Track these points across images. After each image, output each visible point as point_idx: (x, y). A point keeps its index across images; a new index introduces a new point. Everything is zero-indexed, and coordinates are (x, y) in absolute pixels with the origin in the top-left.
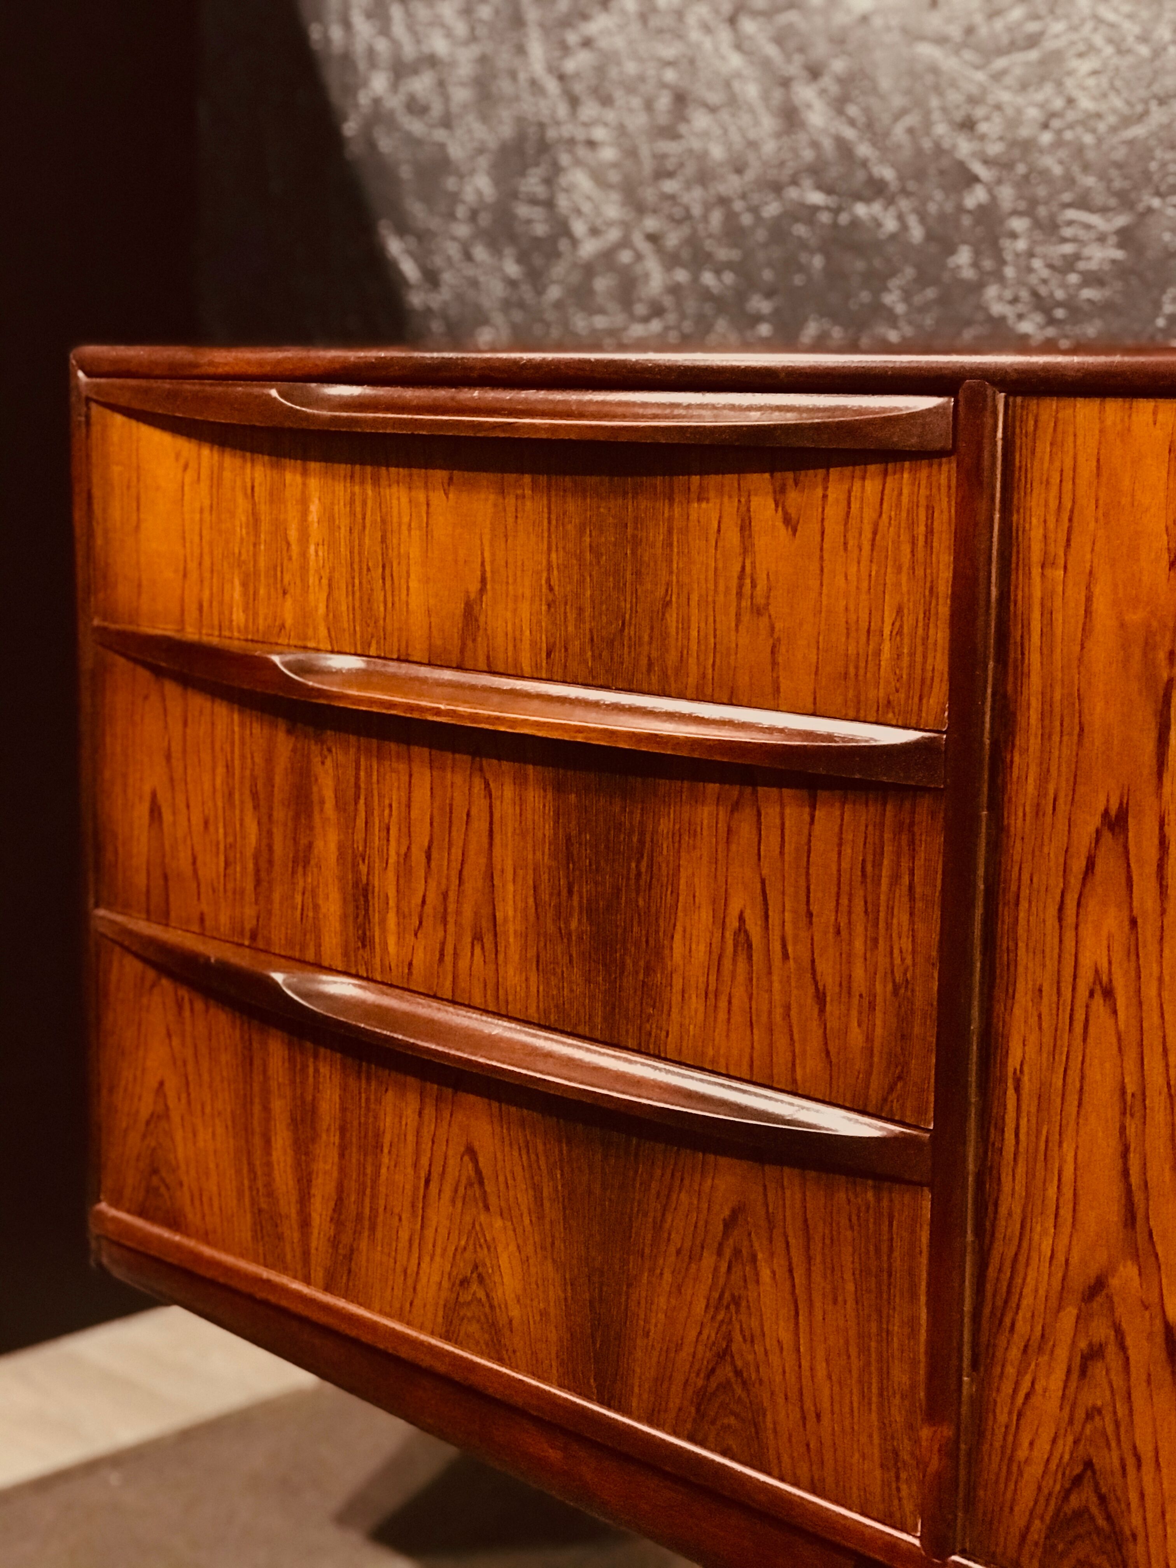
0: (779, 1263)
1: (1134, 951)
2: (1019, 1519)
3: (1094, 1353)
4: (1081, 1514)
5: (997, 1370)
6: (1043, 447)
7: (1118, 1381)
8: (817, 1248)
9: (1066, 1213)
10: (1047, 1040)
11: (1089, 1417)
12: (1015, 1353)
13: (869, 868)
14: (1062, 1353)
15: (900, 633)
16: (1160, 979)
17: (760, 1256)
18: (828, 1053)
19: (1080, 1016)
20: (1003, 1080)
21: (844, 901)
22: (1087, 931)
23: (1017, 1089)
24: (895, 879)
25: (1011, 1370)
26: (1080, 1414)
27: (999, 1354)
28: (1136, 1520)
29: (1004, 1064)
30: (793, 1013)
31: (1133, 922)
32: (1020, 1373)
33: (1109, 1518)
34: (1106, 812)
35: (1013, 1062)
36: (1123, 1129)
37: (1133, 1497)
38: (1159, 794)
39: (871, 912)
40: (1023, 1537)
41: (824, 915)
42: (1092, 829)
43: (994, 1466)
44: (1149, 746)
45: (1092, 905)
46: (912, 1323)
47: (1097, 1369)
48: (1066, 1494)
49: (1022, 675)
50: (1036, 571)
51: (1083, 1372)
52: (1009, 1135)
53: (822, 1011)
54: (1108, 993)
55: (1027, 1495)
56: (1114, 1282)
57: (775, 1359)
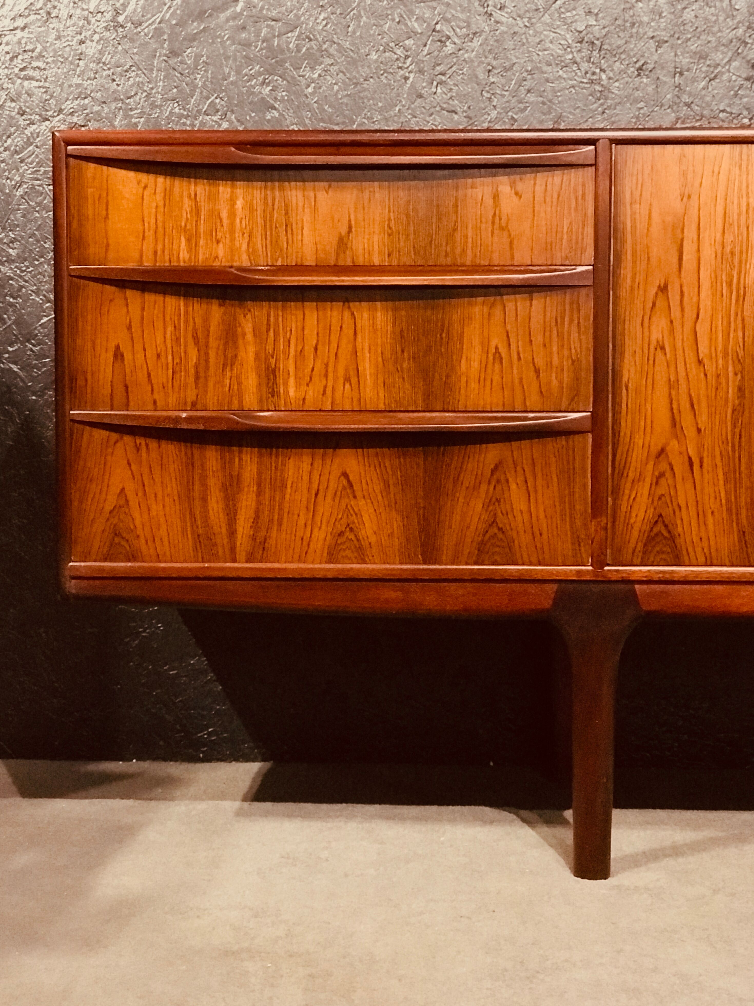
0: (520, 479)
1: (672, 331)
2: (632, 545)
3: (662, 475)
4: (659, 533)
5: (621, 492)
6: (629, 163)
7: (670, 481)
8: (538, 468)
9: (648, 429)
10: (639, 369)
11: (660, 498)
12: (628, 485)
13: (559, 320)
14: (648, 480)
15: (571, 230)
16: (683, 340)
17: (510, 480)
18: (541, 392)
19: (651, 358)
20: (621, 387)
21: (547, 334)
22: (653, 327)
23: (627, 390)
24: (571, 321)
25: (627, 492)
26: (656, 498)
27: (622, 488)
28: (680, 529)
29: (621, 381)
30: (524, 381)
31: (672, 322)
32: (631, 491)
33: (669, 532)
34: (660, 285)
35: (625, 379)
36: (670, 394)
37: (679, 522)
38: (680, 277)
39: (560, 335)
40: (634, 551)
41: (538, 339)
42: (654, 292)
43: (621, 528)
44: (675, 260)
45: (654, 319)
46: (585, 486)
47: (663, 481)
48: (651, 530)
49: (624, 241)
50: (628, 207)
51: (657, 483)
52: (624, 406)
53: (538, 377)
54: (663, 348)
55: (635, 533)
56: (668, 448)
57: (519, 518)
